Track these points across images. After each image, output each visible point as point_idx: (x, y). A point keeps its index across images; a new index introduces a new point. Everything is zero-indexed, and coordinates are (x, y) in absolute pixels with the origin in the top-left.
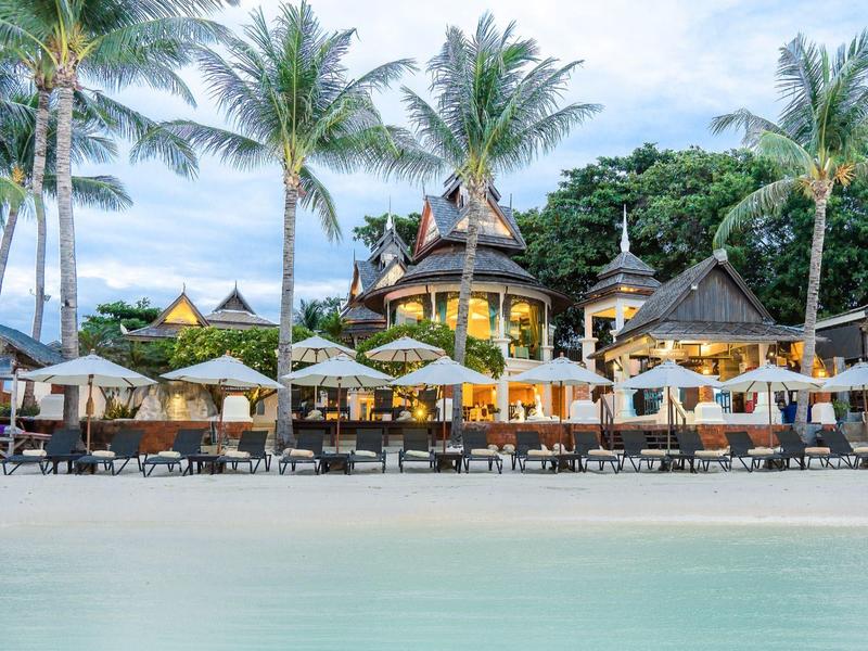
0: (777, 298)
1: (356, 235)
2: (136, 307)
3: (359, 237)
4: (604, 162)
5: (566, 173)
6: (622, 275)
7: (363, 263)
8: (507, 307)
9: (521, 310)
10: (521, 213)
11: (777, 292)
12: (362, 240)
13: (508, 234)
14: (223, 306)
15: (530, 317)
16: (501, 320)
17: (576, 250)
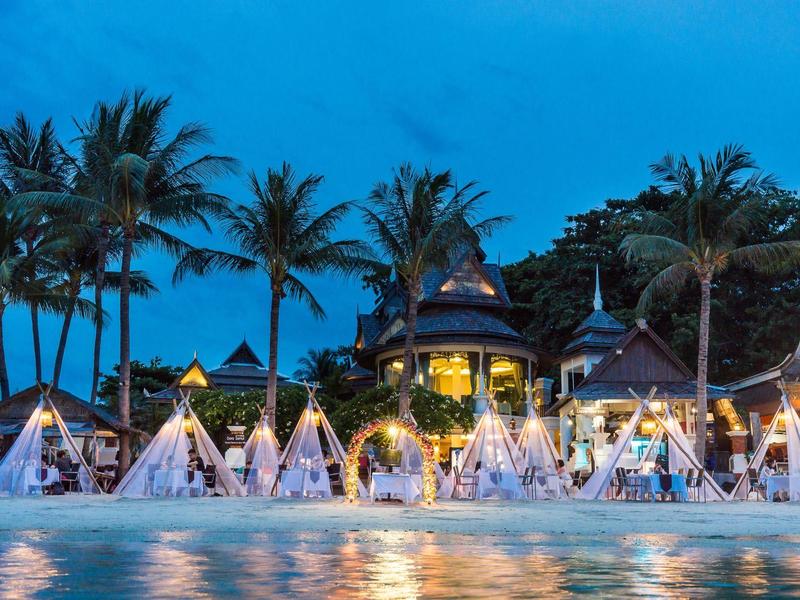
0: (758, 350)
1: (365, 284)
2: (149, 366)
3: (368, 286)
4: (612, 204)
5: (570, 219)
6: (591, 334)
7: (367, 317)
8: (487, 364)
9: (501, 368)
10: (538, 255)
11: (760, 345)
12: (371, 289)
13: (492, 293)
14: (232, 359)
15: (514, 373)
16: (480, 378)
17: (579, 299)
